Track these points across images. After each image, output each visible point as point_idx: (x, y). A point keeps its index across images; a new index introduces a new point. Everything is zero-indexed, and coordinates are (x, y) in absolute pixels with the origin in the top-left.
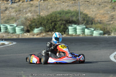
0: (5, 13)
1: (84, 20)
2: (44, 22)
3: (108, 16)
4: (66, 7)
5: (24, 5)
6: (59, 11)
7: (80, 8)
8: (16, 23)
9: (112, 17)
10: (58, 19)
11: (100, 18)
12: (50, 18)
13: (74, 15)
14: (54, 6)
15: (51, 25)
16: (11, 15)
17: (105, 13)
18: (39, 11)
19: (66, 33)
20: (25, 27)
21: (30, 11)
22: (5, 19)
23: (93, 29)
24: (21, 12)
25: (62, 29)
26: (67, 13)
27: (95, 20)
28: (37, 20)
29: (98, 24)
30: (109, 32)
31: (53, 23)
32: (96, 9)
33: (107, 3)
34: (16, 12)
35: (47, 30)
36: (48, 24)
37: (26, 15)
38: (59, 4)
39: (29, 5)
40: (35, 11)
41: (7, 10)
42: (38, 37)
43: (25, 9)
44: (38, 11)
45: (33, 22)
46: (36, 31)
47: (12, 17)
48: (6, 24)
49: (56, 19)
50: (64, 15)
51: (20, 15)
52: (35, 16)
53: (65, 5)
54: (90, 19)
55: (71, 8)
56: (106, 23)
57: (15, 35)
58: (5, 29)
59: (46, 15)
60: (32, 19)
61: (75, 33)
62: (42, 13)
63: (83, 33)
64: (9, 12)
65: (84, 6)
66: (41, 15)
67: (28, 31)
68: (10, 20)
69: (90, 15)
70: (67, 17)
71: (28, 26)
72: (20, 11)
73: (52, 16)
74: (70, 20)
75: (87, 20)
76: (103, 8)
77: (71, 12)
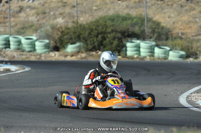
0: (18, 16)
1: (153, 32)
2: (84, 34)
3: (196, 26)
4: (124, 9)
5: (51, 4)
6: (111, 16)
8: (37, 34)
10: (109, 30)
11: (181, 29)
12: (96, 28)
13: (136, 24)
14: (104, 6)
15: (97, 40)
16: (28, 20)
17: (190, 22)
19: (121, 53)
20: (52, 42)
21: (61, 14)
22: (19, 26)
23: (168, 48)
24: (45, 15)
25: (115, 47)
26: (124, 19)
27: (173, 32)
28: (72, 30)
29: (178, 39)
30: (196, 54)
31: (100, 36)
32: (176, 13)
33: (194, 4)
34: (38, 14)
35: (90, 47)
36: (91, 37)
37: (55, 21)
38: (113, 3)
39: (60, 4)
40: (69, 14)
41: (22, 11)
42: (74, 58)
43: (53, 10)
44: (76, 16)
46: (70, 48)
47: (30, 24)
48: (19, 35)
49: (106, 30)
50: (119, 22)
51: (44, 21)
52: (69, 24)
53: (123, 6)
54: (164, 30)
55: (132, 11)
56: (191, 38)
57: (34, 56)
58: (17, 44)
59: (89, 22)
60: (63, 28)
61: (137, 54)
62: (82, 19)
63: (150, 54)
64: (25, 15)
65: (156, 7)
66: (80, 22)
67: (56, 49)
68: (27, 28)
69: (164, 23)
70: (125, 25)
71: (56, 40)
72: (45, 13)
73: (99, 24)
74: (129, 32)
75: (159, 33)
76: (188, 11)
77: (132, 17)
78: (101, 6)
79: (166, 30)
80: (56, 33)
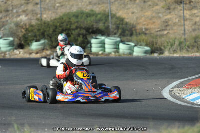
1: (118, 28)
2: (49, 31)
3: (160, 22)
6: (75, 13)
7: (110, 8)
8: (1, 32)
9: (167, 24)
10: (74, 27)
11: (145, 25)
12: (60, 25)
13: (100, 20)
14: (67, 3)
17: (154, 17)
18: (41, 11)
19: (86, 50)
20: (16, 39)
21: (24, 12)
23: (133, 44)
25: (80, 43)
26: (89, 15)
27: (137, 28)
29: (143, 35)
30: (161, 50)
32: (139, 9)
37: (19, 19)
39: (23, 2)
40: (33, 11)
42: (38, 56)
43: (16, 8)
44: (39, 12)
45: (29, 31)
46: (35, 46)
49: (70, 27)
50: (84, 18)
51: (8, 19)
52: (33, 21)
53: (86, 2)
54: (128, 26)
55: (95, 7)
56: (156, 34)
59: (52, 19)
60: (28, 25)
61: (102, 50)
62: (45, 16)
63: (116, 50)
65: (119, 3)
66: (44, 19)
67: (21, 47)
69: (128, 19)
70: (89, 22)
71: (21, 38)
73: (63, 21)
74: (93, 28)
75: (123, 29)
76: (151, 7)
77: (96, 14)
78: (64, 3)
79: (130, 25)
80: (20, 31)
